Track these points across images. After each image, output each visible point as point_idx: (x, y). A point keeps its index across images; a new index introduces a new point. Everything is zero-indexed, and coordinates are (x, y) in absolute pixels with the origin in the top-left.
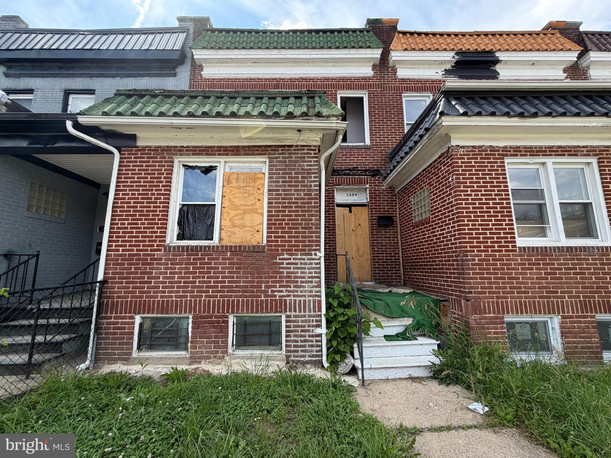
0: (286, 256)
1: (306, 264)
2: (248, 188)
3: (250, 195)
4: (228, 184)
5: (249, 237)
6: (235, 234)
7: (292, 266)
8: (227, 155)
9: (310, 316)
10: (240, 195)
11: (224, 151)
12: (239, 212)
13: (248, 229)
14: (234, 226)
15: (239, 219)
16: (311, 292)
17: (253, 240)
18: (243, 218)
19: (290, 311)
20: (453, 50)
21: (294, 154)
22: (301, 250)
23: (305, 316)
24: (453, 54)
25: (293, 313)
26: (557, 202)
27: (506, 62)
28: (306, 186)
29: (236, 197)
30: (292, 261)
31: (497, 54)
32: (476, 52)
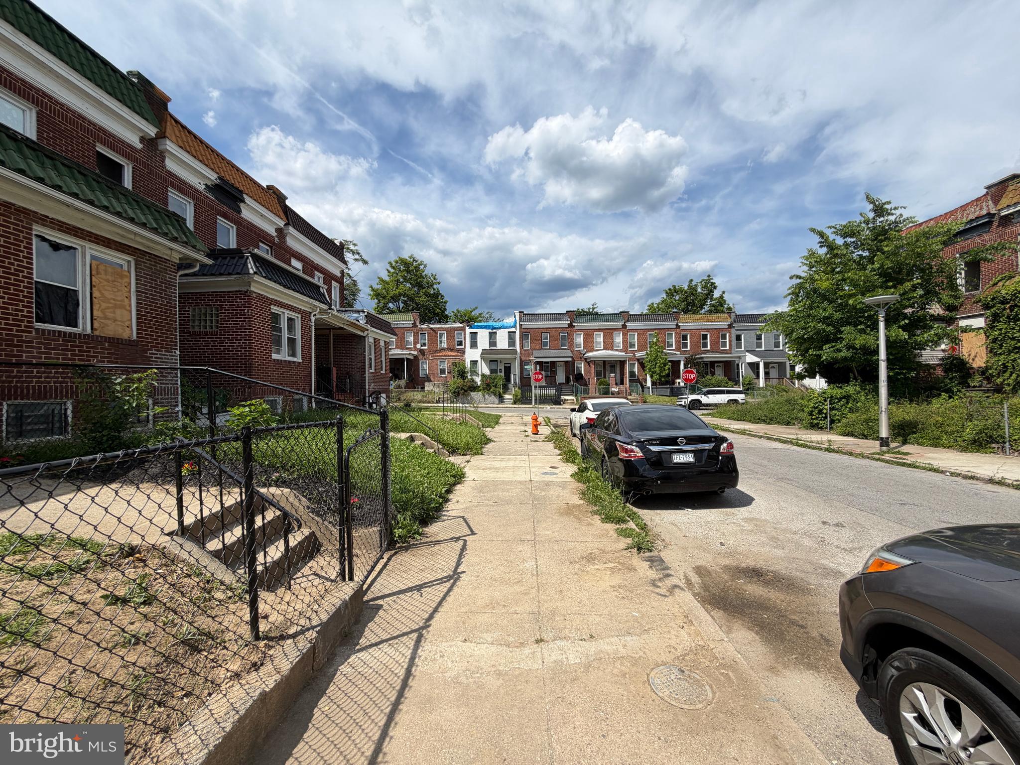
0: (154, 352)
1: (168, 359)
2: (116, 283)
3: (119, 290)
4: (97, 274)
5: (121, 331)
6: (108, 326)
7: (159, 360)
8: (98, 244)
9: (172, 399)
10: (110, 289)
11: (95, 238)
12: (110, 305)
13: (119, 323)
14: (106, 318)
15: (111, 312)
16: (172, 380)
17: (124, 334)
18: (114, 313)
19: (158, 395)
20: (218, 173)
21: (159, 264)
22: (166, 348)
23: (168, 399)
24: (216, 176)
25: (160, 397)
26: (287, 336)
27: (248, 205)
28: (168, 295)
29: (106, 290)
30: (159, 356)
31: (245, 196)
32: (232, 185)
